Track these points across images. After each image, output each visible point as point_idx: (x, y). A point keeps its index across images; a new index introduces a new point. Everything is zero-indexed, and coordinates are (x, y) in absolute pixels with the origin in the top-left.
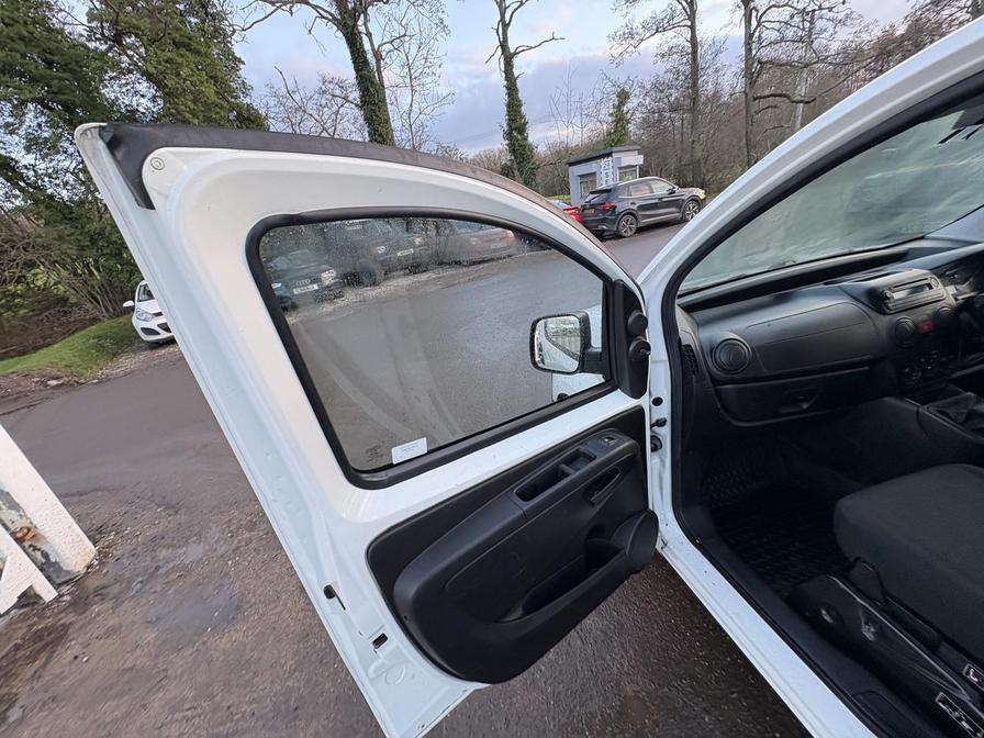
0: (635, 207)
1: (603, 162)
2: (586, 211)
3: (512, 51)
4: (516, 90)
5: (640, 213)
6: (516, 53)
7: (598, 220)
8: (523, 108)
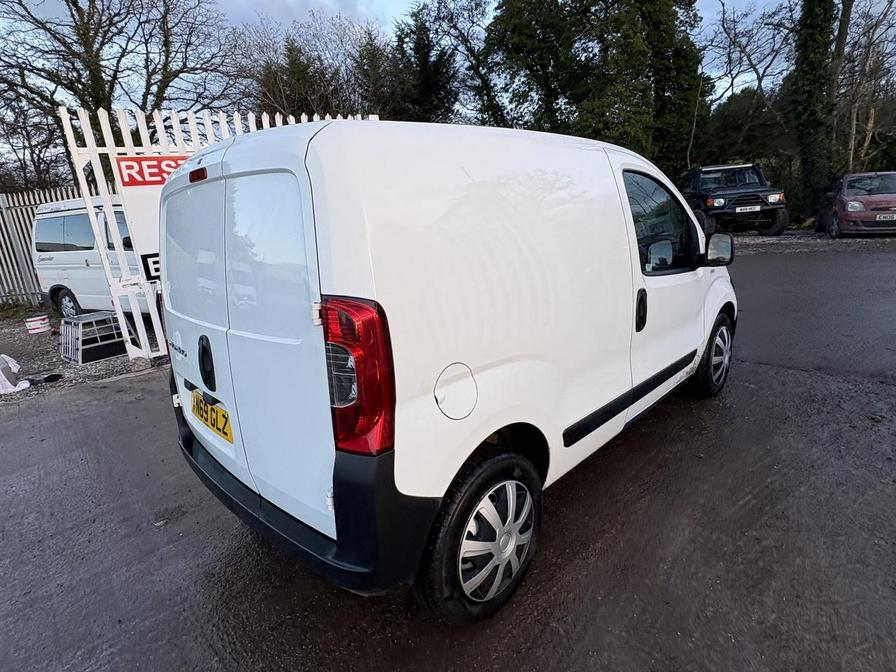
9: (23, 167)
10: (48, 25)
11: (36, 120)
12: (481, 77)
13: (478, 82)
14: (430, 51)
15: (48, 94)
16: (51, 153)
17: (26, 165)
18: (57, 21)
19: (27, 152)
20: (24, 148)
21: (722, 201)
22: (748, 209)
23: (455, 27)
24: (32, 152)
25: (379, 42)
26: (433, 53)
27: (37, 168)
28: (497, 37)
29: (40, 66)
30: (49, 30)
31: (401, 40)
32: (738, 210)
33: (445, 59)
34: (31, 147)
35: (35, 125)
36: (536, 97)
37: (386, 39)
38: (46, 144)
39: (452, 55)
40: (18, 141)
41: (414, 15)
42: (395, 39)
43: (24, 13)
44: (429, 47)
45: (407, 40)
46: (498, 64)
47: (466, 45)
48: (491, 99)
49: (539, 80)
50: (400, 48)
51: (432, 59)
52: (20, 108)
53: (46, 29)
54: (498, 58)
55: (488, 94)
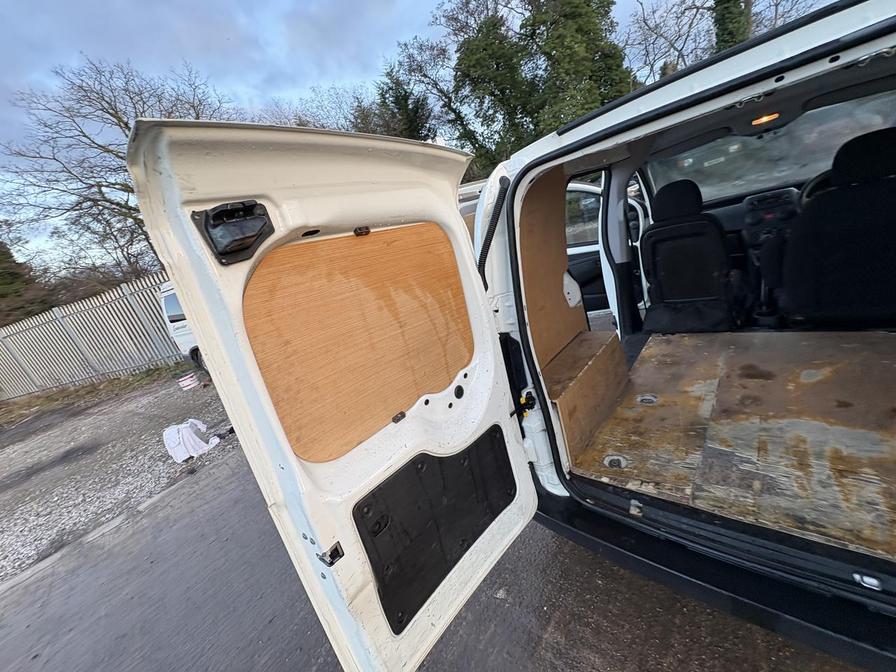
9: (119, 264)
10: (111, 148)
11: (119, 226)
12: (454, 111)
13: (452, 116)
14: (406, 101)
15: (123, 203)
16: (136, 248)
17: (121, 262)
18: (117, 142)
19: (119, 251)
20: (116, 248)
21: (691, 160)
22: (714, 162)
23: (425, 76)
24: (123, 250)
25: (366, 104)
26: (410, 102)
27: (129, 261)
28: (463, 73)
29: (114, 182)
30: (112, 151)
31: (383, 96)
32: (706, 164)
33: (421, 103)
34: (120, 247)
35: (119, 230)
36: (501, 117)
37: (371, 99)
38: (131, 242)
39: (426, 98)
40: (110, 244)
41: (389, 74)
42: (379, 97)
43: (88, 141)
44: (406, 97)
45: (388, 96)
46: (467, 97)
47: (437, 88)
48: (464, 126)
49: (502, 101)
50: (384, 103)
51: (410, 107)
52: (104, 219)
53: (109, 151)
54: (467, 91)
55: (462, 124)
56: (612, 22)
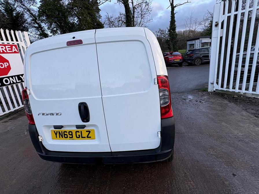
0: (201, 56)
1: (197, 41)
2: (186, 56)
3: (174, 6)
4: (174, 17)
5: (203, 58)
6: (175, 6)
7: (188, 59)
8: (175, 23)
12: (38, 24)
23: (23, 5)
26: (14, 13)
28: (43, 11)
39: (23, 14)
47: (30, 12)
48: (43, 31)
49: (60, 27)
51: (14, 15)
54: (44, 18)
56: (100, 15)
